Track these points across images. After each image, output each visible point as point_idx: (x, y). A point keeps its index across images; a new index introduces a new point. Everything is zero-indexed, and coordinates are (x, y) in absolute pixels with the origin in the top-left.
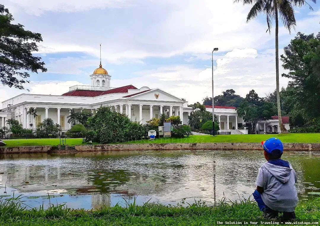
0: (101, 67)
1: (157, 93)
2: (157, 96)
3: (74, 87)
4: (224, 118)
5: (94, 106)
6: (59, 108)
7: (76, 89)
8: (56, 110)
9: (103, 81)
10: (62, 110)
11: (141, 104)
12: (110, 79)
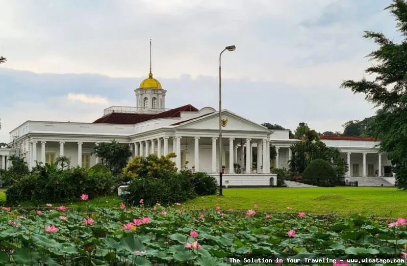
0: (151, 77)
1: (224, 118)
2: (224, 123)
3: (109, 109)
4: (356, 157)
5: (133, 138)
6: (80, 142)
7: (111, 112)
8: (75, 145)
9: (154, 99)
10: (85, 145)
11: (197, 136)
12: (164, 96)
